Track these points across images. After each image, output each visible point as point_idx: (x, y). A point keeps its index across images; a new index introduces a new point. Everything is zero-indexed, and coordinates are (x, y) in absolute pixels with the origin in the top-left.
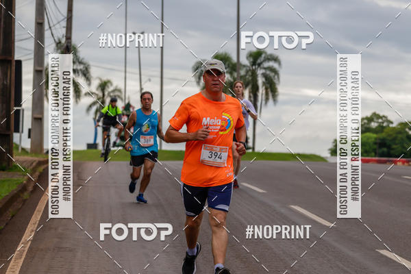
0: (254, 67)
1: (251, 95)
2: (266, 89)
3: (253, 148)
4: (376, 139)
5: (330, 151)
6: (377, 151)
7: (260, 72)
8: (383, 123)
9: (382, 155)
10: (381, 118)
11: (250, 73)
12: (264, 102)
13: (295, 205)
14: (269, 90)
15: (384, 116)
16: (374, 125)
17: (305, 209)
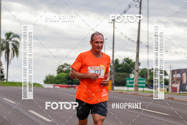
0: (8, 40)
1: (6, 54)
2: (13, 51)
3: (7, 80)
4: (66, 76)
5: (44, 82)
6: (67, 82)
7: (10, 43)
8: (69, 68)
9: (69, 84)
10: (69, 65)
11: (5, 43)
12: (12, 57)
13: (31, 110)
14: (15, 52)
15: (70, 65)
16: (65, 69)
17: (36, 112)
